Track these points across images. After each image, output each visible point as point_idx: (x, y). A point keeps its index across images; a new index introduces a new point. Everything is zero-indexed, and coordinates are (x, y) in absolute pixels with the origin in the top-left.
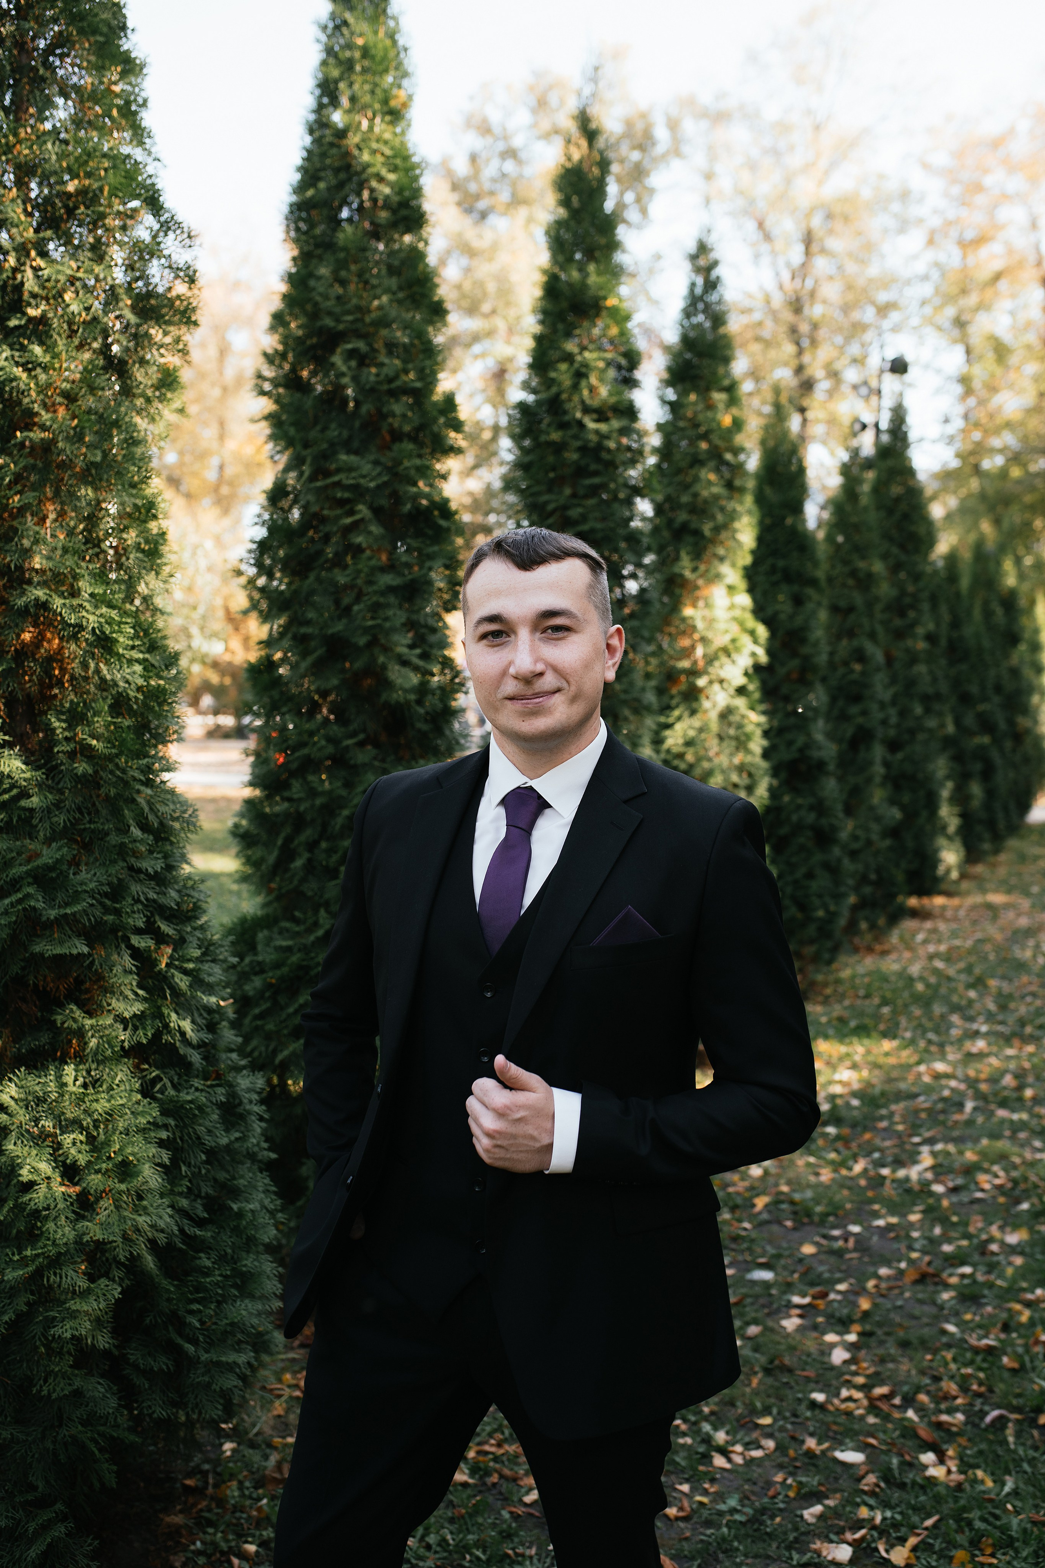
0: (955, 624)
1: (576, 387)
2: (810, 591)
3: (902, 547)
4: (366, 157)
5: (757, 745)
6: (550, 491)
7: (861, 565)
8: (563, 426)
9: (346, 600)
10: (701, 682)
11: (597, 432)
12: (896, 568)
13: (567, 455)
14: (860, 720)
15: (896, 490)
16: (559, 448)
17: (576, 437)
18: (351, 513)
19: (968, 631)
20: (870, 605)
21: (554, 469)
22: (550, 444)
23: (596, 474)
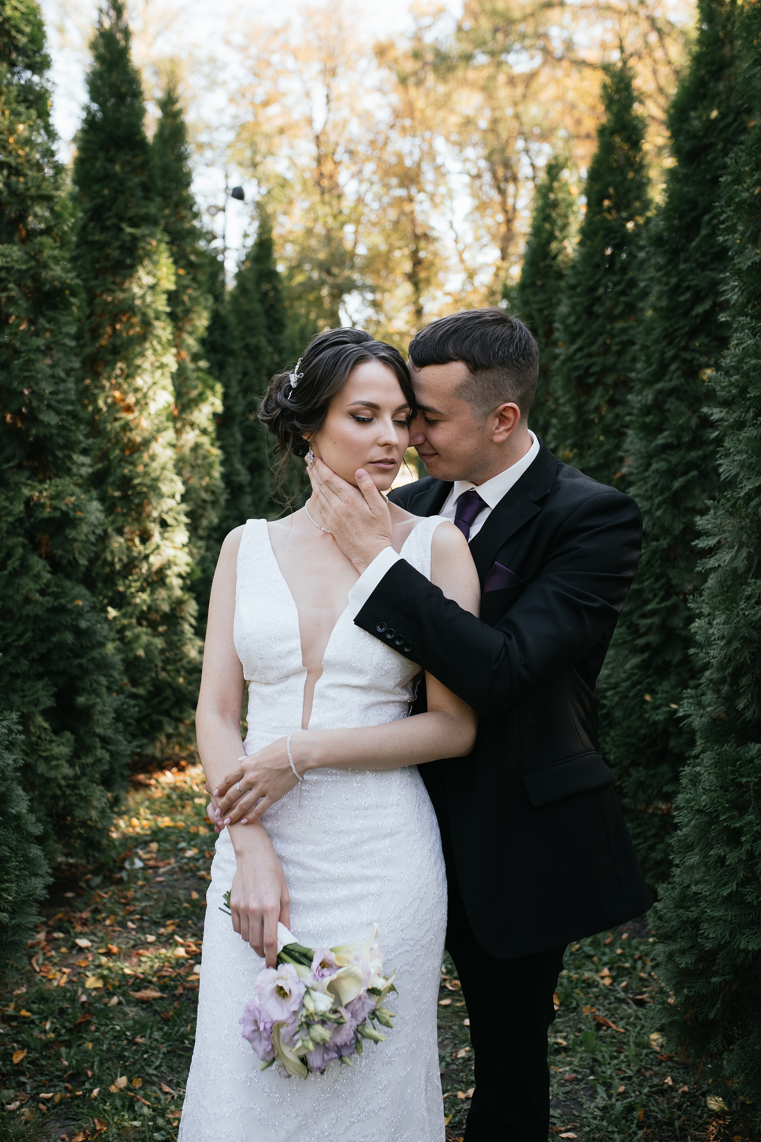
2: (231, 360)
3: (271, 329)
5: (217, 472)
6: (96, 278)
8: (104, 229)
11: (132, 235)
13: (109, 251)
14: (254, 455)
16: (101, 246)
17: (116, 237)
22: (93, 243)
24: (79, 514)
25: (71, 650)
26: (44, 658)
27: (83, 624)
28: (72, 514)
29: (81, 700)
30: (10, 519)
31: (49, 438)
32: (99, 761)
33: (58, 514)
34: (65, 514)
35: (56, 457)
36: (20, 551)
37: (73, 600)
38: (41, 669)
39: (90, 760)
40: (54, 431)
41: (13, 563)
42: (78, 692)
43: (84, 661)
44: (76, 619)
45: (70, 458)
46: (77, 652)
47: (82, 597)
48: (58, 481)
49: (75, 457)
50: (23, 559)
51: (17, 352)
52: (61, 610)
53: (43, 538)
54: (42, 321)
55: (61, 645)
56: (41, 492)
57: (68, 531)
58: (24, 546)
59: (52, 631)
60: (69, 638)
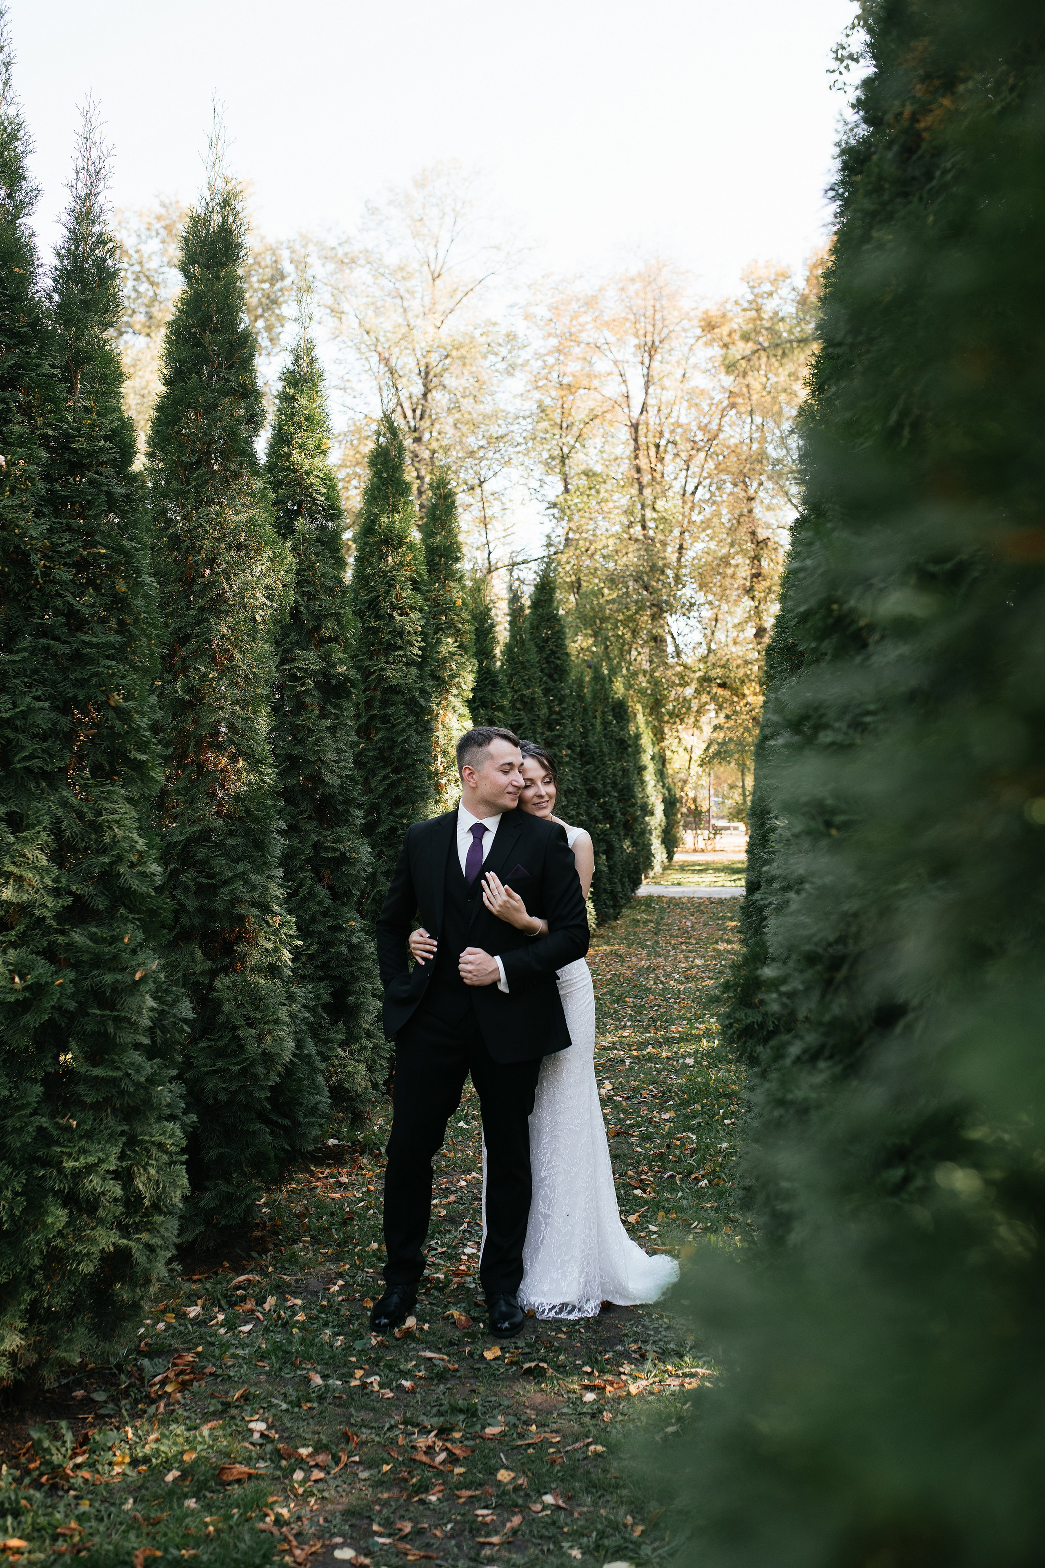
0: (585, 735)
1: (388, 592)
3: (550, 676)
4: (312, 479)
6: (371, 659)
7: (527, 692)
9: (300, 736)
10: (443, 781)
12: (547, 692)
15: (545, 633)
18: (303, 685)
19: (592, 739)
20: (532, 722)
21: (373, 645)
23: (400, 648)
24: (354, 855)
25: (345, 960)
26: (324, 966)
27: (355, 940)
28: (348, 854)
29: (351, 999)
30: (303, 858)
31: (332, 796)
32: (364, 1048)
33: (337, 854)
34: (343, 854)
35: (337, 810)
36: (309, 882)
37: (347, 921)
38: (322, 974)
39: (357, 1046)
40: (337, 791)
41: (304, 891)
42: (349, 993)
43: (354, 969)
44: (349, 936)
45: (347, 811)
46: (349, 963)
47: (355, 919)
48: (338, 829)
49: (352, 810)
50: (311, 888)
51: (311, 732)
52: (339, 928)
53: (326, 873)
54: (329, 708)
55: (339, 954)
56: (325, 837)
57: (344, 868)
58: (312, 878)
59: (331, 944)
60: (345, 950)
